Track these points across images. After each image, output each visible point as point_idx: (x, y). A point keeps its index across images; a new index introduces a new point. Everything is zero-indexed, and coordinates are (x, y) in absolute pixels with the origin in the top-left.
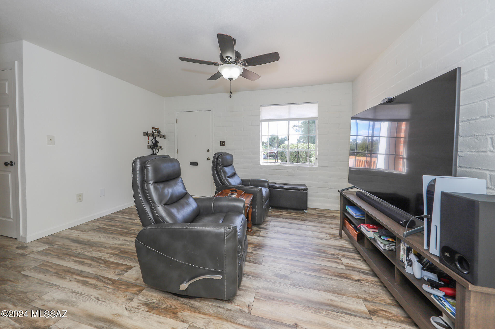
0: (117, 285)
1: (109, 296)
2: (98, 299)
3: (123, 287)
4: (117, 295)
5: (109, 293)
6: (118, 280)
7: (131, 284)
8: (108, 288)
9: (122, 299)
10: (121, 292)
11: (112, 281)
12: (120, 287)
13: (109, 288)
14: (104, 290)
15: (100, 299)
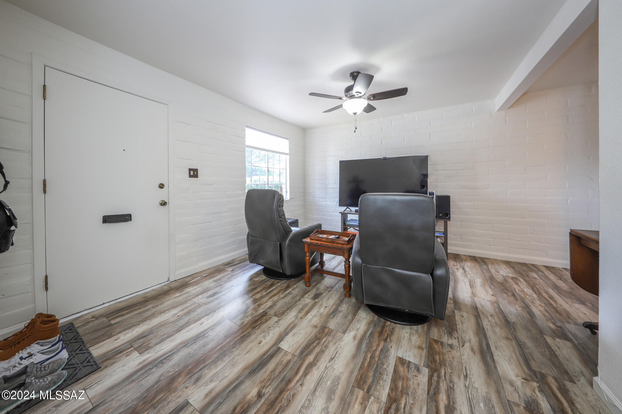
0: (437, 365)
1: (456, 367)
2: (466, 377)
3: (437, 358)
4: (452, 359)
5: (452, 368)
6: (428, 366)
7: (430, 351)
8: (445, 373)
9: (453, 353)
10: (445, 358)
11: (433, 373)
12: (438, 361)
13: (445, 371)
14: (450, 376)
15: (465, 374)
